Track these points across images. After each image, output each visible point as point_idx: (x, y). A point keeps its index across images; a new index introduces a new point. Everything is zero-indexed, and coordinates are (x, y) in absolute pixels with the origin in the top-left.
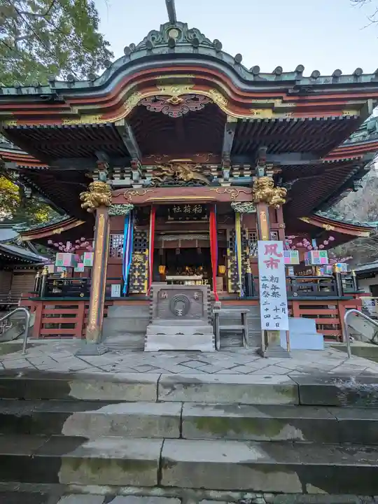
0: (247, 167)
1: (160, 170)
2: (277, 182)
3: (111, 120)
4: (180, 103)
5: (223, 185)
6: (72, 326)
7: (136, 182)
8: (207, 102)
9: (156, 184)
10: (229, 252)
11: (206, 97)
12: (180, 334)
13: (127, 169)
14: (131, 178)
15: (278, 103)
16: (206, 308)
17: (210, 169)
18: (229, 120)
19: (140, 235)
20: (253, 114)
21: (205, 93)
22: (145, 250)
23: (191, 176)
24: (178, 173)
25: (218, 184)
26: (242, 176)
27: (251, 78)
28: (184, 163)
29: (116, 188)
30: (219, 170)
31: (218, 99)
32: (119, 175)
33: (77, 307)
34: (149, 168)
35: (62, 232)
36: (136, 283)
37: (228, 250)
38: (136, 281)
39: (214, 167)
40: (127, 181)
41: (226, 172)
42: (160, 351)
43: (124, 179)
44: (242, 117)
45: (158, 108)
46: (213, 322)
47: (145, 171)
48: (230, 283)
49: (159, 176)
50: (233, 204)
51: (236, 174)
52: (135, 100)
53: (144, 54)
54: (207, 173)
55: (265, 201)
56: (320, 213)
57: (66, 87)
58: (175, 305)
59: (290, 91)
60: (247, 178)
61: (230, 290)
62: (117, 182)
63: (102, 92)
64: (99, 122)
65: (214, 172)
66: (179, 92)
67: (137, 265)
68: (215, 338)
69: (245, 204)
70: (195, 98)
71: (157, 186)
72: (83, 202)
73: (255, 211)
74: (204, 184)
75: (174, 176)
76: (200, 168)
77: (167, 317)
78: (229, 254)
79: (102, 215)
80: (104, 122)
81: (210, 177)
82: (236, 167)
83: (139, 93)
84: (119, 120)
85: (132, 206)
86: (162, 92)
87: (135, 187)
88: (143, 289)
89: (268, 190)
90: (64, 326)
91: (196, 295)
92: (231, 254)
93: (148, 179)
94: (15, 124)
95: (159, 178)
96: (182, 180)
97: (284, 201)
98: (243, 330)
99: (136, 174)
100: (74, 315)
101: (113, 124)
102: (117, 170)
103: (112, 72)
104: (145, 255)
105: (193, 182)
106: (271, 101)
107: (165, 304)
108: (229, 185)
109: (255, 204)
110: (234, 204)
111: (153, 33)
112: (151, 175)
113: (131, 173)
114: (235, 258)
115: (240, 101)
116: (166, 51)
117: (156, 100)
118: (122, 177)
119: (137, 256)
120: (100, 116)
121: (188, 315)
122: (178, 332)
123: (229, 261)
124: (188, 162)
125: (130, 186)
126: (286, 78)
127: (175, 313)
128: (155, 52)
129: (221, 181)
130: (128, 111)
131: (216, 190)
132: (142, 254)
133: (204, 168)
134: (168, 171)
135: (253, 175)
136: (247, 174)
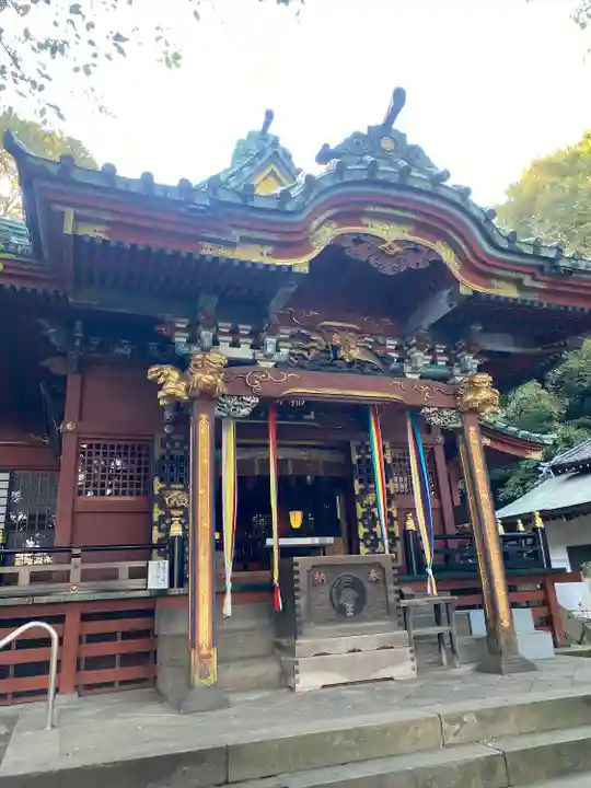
0: (441, 348)
1: (307, 339)
4: (396, 254)
5: (409, 376)
7: (268, 357)
8: (432, 257)
9: (300, 364)
10: (357, 487)
11: (431, 250)
12: (353, 651)
13: (244, 329)
14: (254, 347)
15: (528, 281)
16: (392, 598)
17: (385, 346)
18: (463, 290)
19: (182, 447)
20: (494, 287)
21: (430, 244)
23: (356, 353)
25: (401, 374)
26: (433, 362)
27: (505, 245)
28: (343, 329)
30: (399, 348)
31: (448, 257)
32: (228, 339)
34: (285, 332)
37: (356, 483)
39: (391, 343)
40: (244, 352)
42: (324, 686)
43: (239, 347)
44: (480, 289)
45: (360, 254)
49: (303, 349)
50: (425, 410)
52: (326, 234)
53: (364, 175)
55: (474, 410)
58: (339, 595)
59: (546, 269)
60: (441, 367)
62: (226, 350)
63: (294, 219)
64: (268, 261)
65: (391, 351)
66: (396, 236)
69: (445, 412)
70: (416, 249)
71: (302, 367)
72: (160, 387)
73: (460, 425)
74: (376, 370)
75: (325, 350)
76: (371, 343)
77: (328, 621)
78: (357, 492)
79: (204, 417)
80: (279, 262)
81: (386, 360)
82: (425, 347)
83: (334, 224)
84: (301, 264)
85: (257, 401)
86: (368, 230)
87: (263, 364)
89: (484, 394)
91: (373, 574)
92: (361, 490)
93: (285, 351)
95: (305, 354)
96: (342, 359)
98: (440, 635)
102: (225, 326)
106: (520, 276)
107: (323, 594)
108: (416, 377)
109: (460, 414)
110: (427, 410)
112: (289, 345)
113: (251, 334)
114: (370, 499)
115: (479, 268)
116: (395, 179)
117: (359, 240)
118: (235, 344)
119: (176, 493)
120: (268, 249)
121: (365, 613)
122: (351, 648)
123: (358, 505)
124: (350, 330)
125: (253, 362)
126: (544, 253)
127: (342, 610)
128: (381, 177)
129: (407, 369)
130: (317, 250)
131: (401, 384)
132: (186, 489)
133: (376, 343)
134: (318, 342)
135: (452, 364)
136: (442, 361)
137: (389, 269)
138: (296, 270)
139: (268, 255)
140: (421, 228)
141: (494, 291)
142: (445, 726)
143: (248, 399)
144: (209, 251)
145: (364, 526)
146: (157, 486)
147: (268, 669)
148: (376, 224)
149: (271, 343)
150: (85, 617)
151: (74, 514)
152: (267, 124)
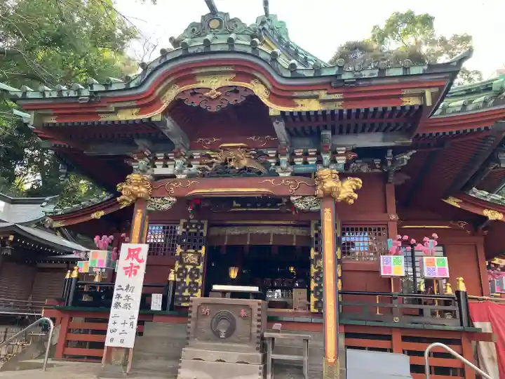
0: (312, 151)
3: (148, 115)
4: (219, 96)
5: (281, 175)
7: (180, 172)
8: (247, 94)
10: (313, 253)
11: (246, 89)
12: (221, 361)
13: (171, 156)
14: (175, 166)
15: (323, 95)
16: (255, 330)
17: (267, 155)
18: (271, 113)
19: (196, 227)
20: (298, 105)
21: (245, 85)
22: (200, 248)
23: (244, 163)
24: (230, 160)
25: (276, 174)
26: (306, 163)
27: (289, 74)
29: (157, 178)
30: (277, 156)
31: (260, 91)
32: (162, 163)
34: (197, 154)
35: (102, 217)
36: (186, 293)
37: (312, 251)
38: (187, 291)
39: (272, 153)
40: (169, 171)
44: (284, 109)
45: (195, 102)
46: (263, 348)
47: (191, 158)
48: (313, 299)
49: (207, 164)
50: (292, 199)
51: (299, 161)
52: (172, 95)
53: (180, 53)
54: (262, 159)
55: (328, 196)
56: (477, 193)
57: (103, 89)
58: (217, 324)
59: (333, 84)
60: (312, 165)
61: (313, 309)
62: (160, 170)
63: (141, 90)
64: (135, 118)
66: (218, 85)
67: (189, 268)
68: (265, 369)
69: (307, 199)
70: (236, 90)
71: (204, 176)
72: (121, 194)
73: (318, 208)
74: (259, 174)
75: (226, 163)
76: (254, 155)
77: (207, 340)
78: (312, 257)
79: (139, 211)
80: (141, 117)
81: (267, 165)
82: (299, 152)
83: (178, 86)
84: (156, 115)
85: (174, 200)
86: (201, 85)
87: (178, 177)
89: (329, 184)
90: (93, 345)
91: (243, 313)
92: (316, 256)
93: (194, 169)
94: (55, 121)
95: (206, 166)
96: (232, 168)
97: (356, 196)
98: (301, 362)
101: (150, 119)
102: (160, 156)
103: (148, 72)
104: (200, 254)
105: (245, 172)
106: (316, 93)
107: (206, 322)
108: (288, 175)
109: (319, 199)
110: (294, 198)
111: (193, 25)
112: (198, 162)
114: (320, 263)
115: (281, 95)
117: (194, 93)
118: (166, 166)
119: (190, 255)
120: (136, 111)
121: (232, 338)
122: (219, 359)
123: (312, 266)
124: (242, 147)
125: (173, 176)
126: (325, 73)
127: (217, 334)
128: (191, 51)
129: (278, 170)
130: (165, 105)
131: (272, 181)
132: (196, 253)
133: (261, 154)
134: (218, 158)
135: (320, 161)
136: (312, 161)
137: (214, 108)
138: (153, 119)
139: (136, 114)
141: (298, 109)
143: (166, 199)
144: (104, 118)
145: (315, 282)
146: (179, 250)
148: (206, 80)
149: (178, 163)
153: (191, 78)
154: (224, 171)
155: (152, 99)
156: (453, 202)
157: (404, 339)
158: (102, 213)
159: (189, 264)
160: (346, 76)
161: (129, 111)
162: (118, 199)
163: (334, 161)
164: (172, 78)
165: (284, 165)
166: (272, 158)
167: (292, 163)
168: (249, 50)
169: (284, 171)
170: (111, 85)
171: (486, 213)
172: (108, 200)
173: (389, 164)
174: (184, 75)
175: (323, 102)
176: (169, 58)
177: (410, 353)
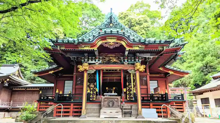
0: (133, 58)
1: (104, 58)
2: (142, 63)
3: (93, 48)
4: (113, 45)
6: (68, 112)
7: (97, 63)
9: (103, 63)
11: (120, 43)
12: (111, 112)
13: (94, 58)
14: (95, 61)
15: (140, 46)
16: (119, 104)
17: (121, 58)
18: (127, 49)
20: (133, 48)
21: (120, 42)
22: (95, 83)
23: (115, 60)
24: (111, 59)
25: (123, 64)
26: (131, 61)
27: (133, 41)
28: (112, 56)
29: (90, 64)
30: (124, 59)
31: (124, 44)
33: (70, 105)
34: (101, 58)
35: (53, 73)
36: (91, 96)
37: (127, 83)
38: (91, 95)
39: (122, 58)
40: (93, 62)
41: (126, 60)
42: (105, 118)
44: (130, 49)
45: (107, 45)
47: (99, 58)
48: (128, 96)
50: (128, 70)
51: (129, 60)
52: (100, 43)
53: (104, 33)
54: (119, 59)
55: (138, 70)
56: (167, 66)
57: (82, 41)
58: (109, 103)
60: (133, 61)
61: (128, 99)
62: (90, 62)
63: (92, 42)
64: (90, 49)
66: (113, 41)
67: (92, 89)
68: (122, 113)
69: (132, 70)
70: (117, 43)
71: (104, 64)
72: (79, 69)
73: (135, 73)
74: (118, 63)
75: (109, 60)
76: (117, 58)
77: (107, 107)
78: (127, 85)
81: (121, 61)
82: (129, 58)
83: (101, 41)
84: (95, 49)
85: (95, 70)
86: (108, 41)
87: (96, 64)
88: (94, 98)
89: (139, 67)
90: (65, 112)
91: (116, 100)
93: (101, 61)
94: (64, 49)
95: (104, 61)
96: (112, 62)
97: (144, 70)
98: (131, 111)
99: (97, 60)
100: (69, 108)
101: (93, 49)
102: (90, 58)
103: (95, 38)
104: (95, 85)
105: (115, 63)
106: (138, 46)
107: (106, 103)
108: (127, 64)
109: (135, 71)
111: (105, 25)
113: (95, 59)
114: (130, 86)
115: (129, 45)
116: (110, 33)
117: (106, 43)
118: (92, 61)
120: (90, 47)
121: (114, 106)
123: (127, 88)
124: (114, 56)
125: (95, 64)
126: (142, 41)
127: (109, 106)
128: (107, 33)
129: (124, 62)
130: (98, 46)
131: (123, 65)
132: (93, 84)
133: (119, 58)
134: (107, 59)
135: (135, 61)
136: (133, 60)
137: (111, 47)
140: (118, 39)
141: (133, 49)
142: (109, 122)
145: (128, 91)
146: (88, 84)
147: (97, 114)
148: (109, 40)
150: (74, 105)
151: (75, 88)
152: (111, 11)
153: (105, 39)
154: (109, 62)
155: (94, 45)
156: (161, 69)
157: (153, 105)
158: (53, 72)
159: (91, 88)
160: (146, 42)
161: (88, 47)
162: (79, 70)
163: (138, 61)
164: (100, 39)
165: (126, 61)
166: (122, 59)
167: (128, 61)
168: (122, 34)
169: (126, 63)
170: (84, 40)
171: (169, 72)
172: (55, 67)
173: (147, 59)
174: (104, 38)
175: (140, 48)
176: (101, 34)
177: (157, 109)
